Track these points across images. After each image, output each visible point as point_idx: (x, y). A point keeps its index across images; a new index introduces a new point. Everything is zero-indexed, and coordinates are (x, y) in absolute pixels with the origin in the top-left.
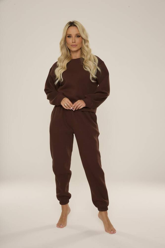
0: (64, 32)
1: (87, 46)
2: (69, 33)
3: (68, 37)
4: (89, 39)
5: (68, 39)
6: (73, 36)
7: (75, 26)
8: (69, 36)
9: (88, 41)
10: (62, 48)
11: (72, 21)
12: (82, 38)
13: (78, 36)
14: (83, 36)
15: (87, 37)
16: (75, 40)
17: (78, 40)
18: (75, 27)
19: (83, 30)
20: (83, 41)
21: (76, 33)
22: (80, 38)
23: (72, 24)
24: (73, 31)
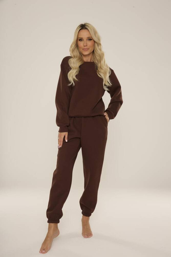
0: (75, 35)
1: (100, 50)
2: (79, 37)
3: (80, 40)
4: (102, 42)
5: (79, 42)
6: (85, 40)
7: (87, 29)
8: (81, 40)
9: (100, 44)
12: (95, 42)
13: (90, 39)
14: (95, 39)
15: (99, 40)
16: (86, 44)
17: (90, 43)
19: (95, 33)
20: (96, 45)
21: (88, 36)
22: (92, 41)
23: (83, 27)
24: (84, 34)
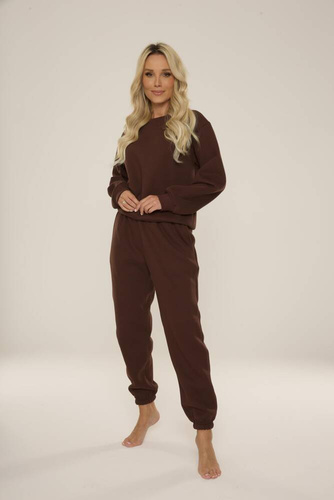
0: (139, 64)
1: (183, 95)
2: (147, 67)
3: (147, 74)
5: (146, 78)
6: (158, 75)
7: (161, 53)
8: (149, 74)
9: (185, 84)
10: (135, 97)
11: (155, 43)
12: (175, 78)
13: (167, 74)
14: (178, 75)
15: (184, 76)
16: (160, 82)
17: (166, 82)
18: (160, 56)
19: (178, 62)
20: (176, 84)
21: (163, 68)
22: (171, 77)
23: (155, 50)
24: (157, 64)
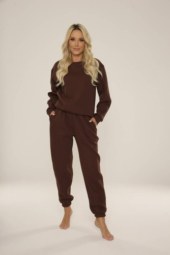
1: (90, 51)
2: (72, 36)
3: (72, 39)
5: (71, 41)
7: (80, 29)
8: (73, 39)
10: (64, 51)
11: (76, 24)
12: (85, 42)
13: (82, 40)
14: (86, 40)
15: (90, 41)
16: (78, 44)
17: (81, 44)
18: (79, 31)
19: (87, 35)
20: (86, 45)
21: (80, 37)
22: (83, 42)
23: (76, 27)
24: (77, 35)
